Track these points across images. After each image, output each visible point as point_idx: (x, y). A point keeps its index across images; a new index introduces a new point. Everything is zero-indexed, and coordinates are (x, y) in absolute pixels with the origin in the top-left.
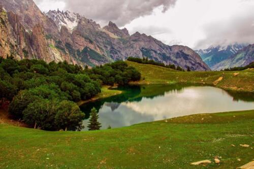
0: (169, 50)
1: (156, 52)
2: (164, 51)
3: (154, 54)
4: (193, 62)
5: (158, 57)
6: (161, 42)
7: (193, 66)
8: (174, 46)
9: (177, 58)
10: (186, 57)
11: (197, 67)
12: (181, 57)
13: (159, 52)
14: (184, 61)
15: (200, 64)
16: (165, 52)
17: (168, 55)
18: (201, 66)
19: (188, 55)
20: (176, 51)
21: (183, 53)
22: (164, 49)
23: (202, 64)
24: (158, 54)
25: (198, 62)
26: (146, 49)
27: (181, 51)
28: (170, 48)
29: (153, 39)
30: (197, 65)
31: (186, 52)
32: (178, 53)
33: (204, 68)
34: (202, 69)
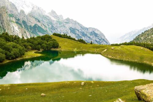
0: (87, 30)
1: (78, 31)
2: (83, 31)
3: (77, 32)
4: (100, 38)
5: (80, 34)
6: (82, 25)
7: (100, 41)
8: (90, 28)
9: (91, 35)
10: (96, 35)
11: (102, 41)
12: (93, 35)
13: (80, 31)
14: (95, 37)
15: (104, 40)
17: (85, 33)
18: (104, 41)
19: (97, 34)
20: (90, 31)
21: (94, 32)
22: (83, 29)
23: (105, 40)
26: (72, 28)
27: (93, 31)
28: (87, 29)
29: (77, 23)
30: (102, 40)
31: (96, 32)
32: (91, 32)
33: (106, 42)
34: (105, 43)
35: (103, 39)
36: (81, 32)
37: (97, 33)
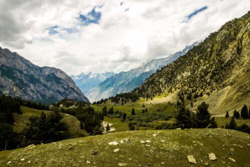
0: (39, 71)
1: (21, 72)
2: (32, 72)
3: (18, 74)
4: (66, 87)
5: (23, 79)
6: (29, 61)
7: (66, 91)
8: (45, 67)
9: (47, 81)
10: (58, 81)
11: (70, 92)
12: (52, 81)
13: (25, 72)
14: (56, 84)
15: (73, 89)
16: (33, 74)
17: (37, 77)
18: (74, 91)
19: (61, 79)
20: (47, 73)
21: (55, 76)
22: (32, 70)
23: (75, 89)
24: (25, 75)
25: (71, 86)
26: (7, 67)
27: (53, 74)
28: (41, 69)
29: (19, 56)
30: (70, 90)
31: (58, 75)
32: (49, 76)
33: (77, 93)
34: (75, 94)
35: (71, 88)
36: (26, 74)
37: (61, 77)
